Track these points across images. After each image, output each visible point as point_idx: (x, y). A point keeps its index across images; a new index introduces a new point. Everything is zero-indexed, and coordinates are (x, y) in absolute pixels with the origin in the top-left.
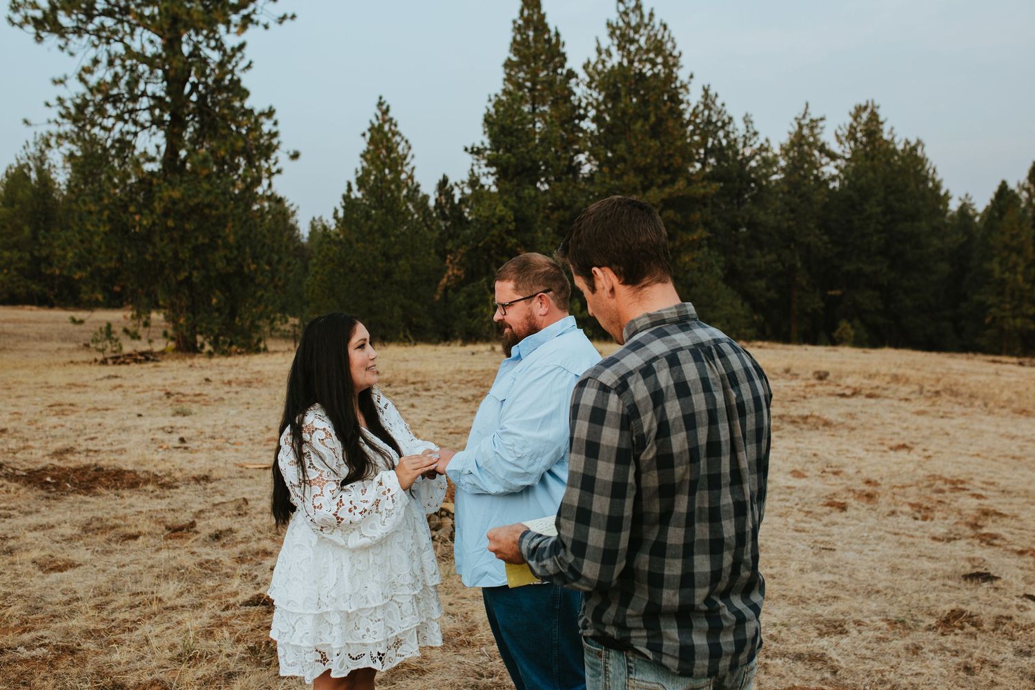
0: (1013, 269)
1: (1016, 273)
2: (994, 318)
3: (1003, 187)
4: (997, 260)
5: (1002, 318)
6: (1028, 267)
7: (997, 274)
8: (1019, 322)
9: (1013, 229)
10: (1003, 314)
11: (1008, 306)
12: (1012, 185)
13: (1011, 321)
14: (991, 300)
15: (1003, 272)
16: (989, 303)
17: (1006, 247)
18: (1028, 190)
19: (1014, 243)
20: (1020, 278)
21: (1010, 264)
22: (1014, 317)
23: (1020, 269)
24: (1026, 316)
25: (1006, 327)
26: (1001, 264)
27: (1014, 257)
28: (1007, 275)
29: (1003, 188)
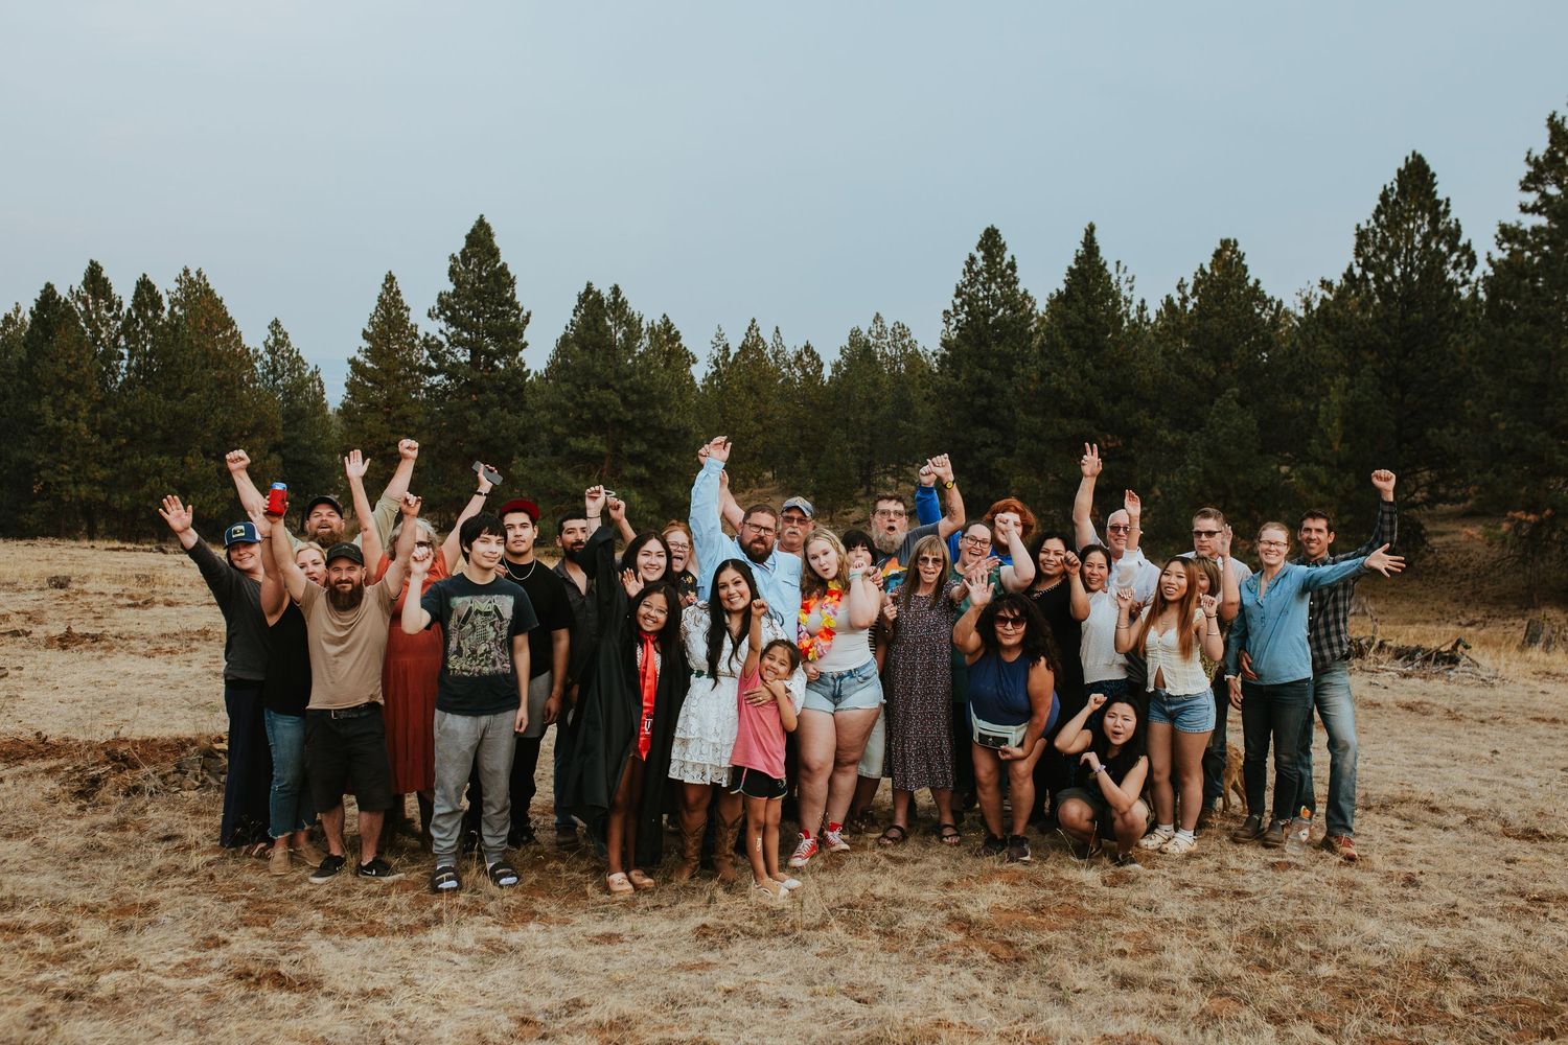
0: (72, 414)
1: (76, 421)
2: (47, 485)
3: (49, 292)
4: (47, 399)
5: (58, 483)
6: (94, 410)
7: (50, 421)
8: (84, 490)
9: (70, 356)
10: (60, 479)
11: (67, 467)
12: (62, 292)
13: (71, 486)
14: (42, 458)
15: (59, 419)
16: (40, 463)
17: (60, 380)
18: (85, 301)
19: (72, 377)
20: (83, 426)
21: (68, 407)
22: (76, 483)
23: (82, 414)
24: (92, 482)
25: (67, 499)
26: (53, 404)
27: (73, 397)
28: (64, 420)
29: (48, 295)
